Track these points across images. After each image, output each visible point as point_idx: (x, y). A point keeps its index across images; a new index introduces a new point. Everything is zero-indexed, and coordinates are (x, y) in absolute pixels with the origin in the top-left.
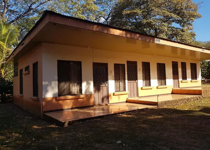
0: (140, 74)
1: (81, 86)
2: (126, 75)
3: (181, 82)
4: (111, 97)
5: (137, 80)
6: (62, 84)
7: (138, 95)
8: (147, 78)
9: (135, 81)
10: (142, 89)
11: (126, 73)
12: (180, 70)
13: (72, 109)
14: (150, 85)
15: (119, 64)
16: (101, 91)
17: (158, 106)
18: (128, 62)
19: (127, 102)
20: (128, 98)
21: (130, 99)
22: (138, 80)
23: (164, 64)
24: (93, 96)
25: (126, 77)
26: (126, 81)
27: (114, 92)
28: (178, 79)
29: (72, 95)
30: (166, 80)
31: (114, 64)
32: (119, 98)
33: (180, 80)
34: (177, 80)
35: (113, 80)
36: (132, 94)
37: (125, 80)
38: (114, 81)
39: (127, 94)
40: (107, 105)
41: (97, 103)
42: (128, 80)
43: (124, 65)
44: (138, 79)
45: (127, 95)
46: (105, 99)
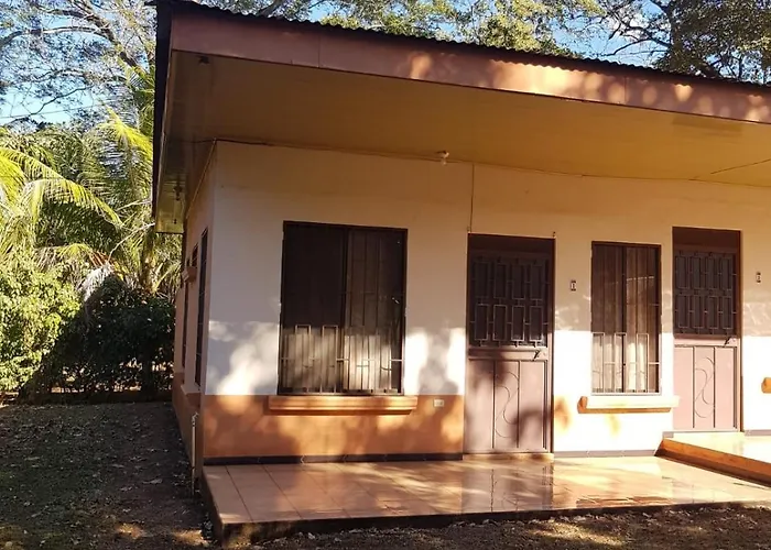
0: (759, 305)
1: (398, 352)
2: (667, 307)
4: (566, 420)
5: (739, 336)
6: (303, 338)
7: (738, 422)
9: (722, 343)
10: (766, 387)
11: (667, 292)
13: (343, 459)
15: (622, 246)
16: (511, 382)
18: (682, 236)
19: (662, 452)
20: (671, 434)
21: (680, 438)
22: (745, 338)
24: (459, 408)
26: (667, 338)
27: (586, 392)
29: (347, 393)
31: (596, 245)
32: (615, 426)
35: (582, 329)
36: (705, 410)
37: (655, 330)
38: (589, 335)
39: (668, 410)
40: (537, 457)
41: (482, 445)
42: (679, 331)
43: (657, 249)
44: (744, 328)
45: (670, 414)
46: (532, 427)
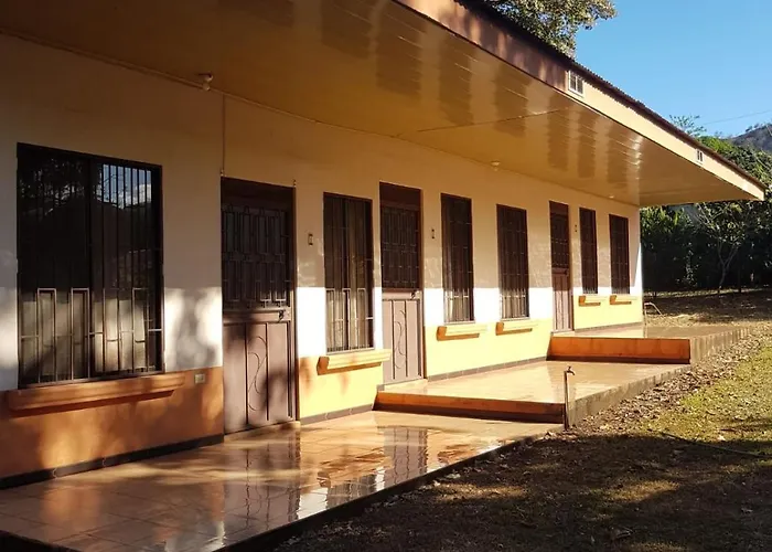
0: (433, 260)
2: (377, 261)
3: (582, 301)
4: (308, 380)
5: (421, 289)
7: (422, 371)
8: (461, 279)
9: (409, 296)
10: (441, 334)
11: (378, 247)
12: (576, 244)
14: (472, 318)
15: (344, 199)
16: (258, 345)
17: (567, 426)
18: (387, 191)
19: (380, 405)
20: (382, 387)
21: (391, 389)
22: (425, 290)
23: (522, 214)
24: (216, 378)
25: (377, 273)
26: (378, 291)
27: (323, 353)
28: (569, 288)
29: (106, 375)
30: (531, 290)
31: (326, 197)
33: (578, 291)
34: (565, 293)
35: (318, 286)
36: (400, 363)
37: (370, 286)
38: (323, 291)
39: (379, 364)
40: (285, 427)
41: (236, 419)
42: (386, 287)
43: (368, 204)
44: (426, 281)
45: (379, 369)
46: (278, 390)
